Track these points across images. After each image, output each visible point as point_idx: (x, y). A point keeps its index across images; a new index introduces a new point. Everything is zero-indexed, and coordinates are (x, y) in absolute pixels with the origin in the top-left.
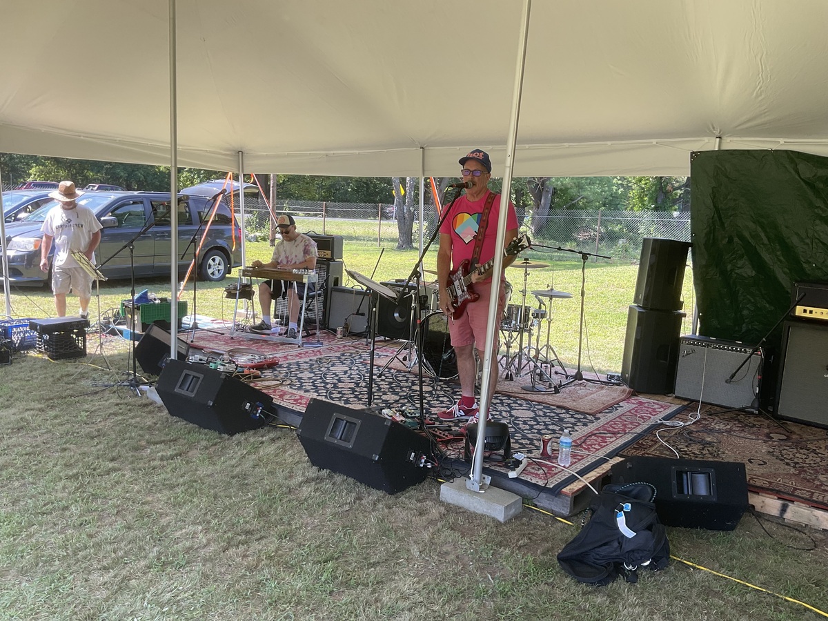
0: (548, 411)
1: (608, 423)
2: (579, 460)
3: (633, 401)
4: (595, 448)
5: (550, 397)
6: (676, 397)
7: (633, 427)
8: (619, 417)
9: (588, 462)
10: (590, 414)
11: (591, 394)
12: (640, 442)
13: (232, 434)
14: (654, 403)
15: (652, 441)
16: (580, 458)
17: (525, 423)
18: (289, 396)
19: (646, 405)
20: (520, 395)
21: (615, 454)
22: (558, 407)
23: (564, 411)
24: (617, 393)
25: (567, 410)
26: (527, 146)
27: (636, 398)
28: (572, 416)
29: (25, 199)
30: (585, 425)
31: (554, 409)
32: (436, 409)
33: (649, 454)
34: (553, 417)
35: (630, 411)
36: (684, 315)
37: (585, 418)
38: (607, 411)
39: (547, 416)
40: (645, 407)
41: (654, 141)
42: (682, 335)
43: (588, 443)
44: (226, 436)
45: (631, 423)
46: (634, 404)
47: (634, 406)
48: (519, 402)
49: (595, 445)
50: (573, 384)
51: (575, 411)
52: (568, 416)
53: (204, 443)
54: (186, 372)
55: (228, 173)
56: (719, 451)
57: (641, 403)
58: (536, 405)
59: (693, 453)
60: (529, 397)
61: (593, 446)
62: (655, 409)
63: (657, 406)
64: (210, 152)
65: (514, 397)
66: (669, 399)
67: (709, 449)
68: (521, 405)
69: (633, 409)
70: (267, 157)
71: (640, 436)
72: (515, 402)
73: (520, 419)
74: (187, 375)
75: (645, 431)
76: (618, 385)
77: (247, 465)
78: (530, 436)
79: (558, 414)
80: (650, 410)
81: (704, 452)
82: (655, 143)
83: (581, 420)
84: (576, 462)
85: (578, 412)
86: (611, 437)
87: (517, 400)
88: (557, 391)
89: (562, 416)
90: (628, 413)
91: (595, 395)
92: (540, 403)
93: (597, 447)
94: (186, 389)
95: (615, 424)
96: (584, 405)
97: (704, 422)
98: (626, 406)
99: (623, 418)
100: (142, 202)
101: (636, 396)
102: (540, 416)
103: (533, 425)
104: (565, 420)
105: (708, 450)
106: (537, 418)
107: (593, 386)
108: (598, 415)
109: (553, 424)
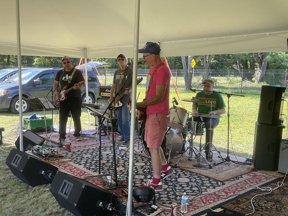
0: (199, 179)
1: (228, 187)
2: (195, 209)
3: (251, 174)
4: (209, 202)
5: (205, 171)
6: (279, 173)
7: (241, 190)
8: (237, 184)
9: (199, 211)
10: (220, 182)
11: (230, 169)
12: (239, 200)
13: (33, 186)
14: (263, 176)
15: (246, 199)
16: (196, 208)
17: (181, 186)
18: (70, 167)
19: (257, 177)
20: (189, 170)
21: (219, 206)
22: (206, 177)
23: (207, 179)
24: (244, 169)
25: (210, 178)
26: (206, 39)
27: (254, 172)
28: (210, 183)
29: (9, 72)
30: (214, 188)
31: (203, 178)
32: (139, 176)
33: (238, 207)
34: (199, 182)
35: (245, 181)
36: (284, 127)
37: (216, 184)
38: (232, 180)
39: (196, 182)
40: (256, 178)
41: (268, 34)
42: (282, 138)
43: (208, 199)
44: (30, 187)
45: (241, 188)
46: (251, 176)
47: (250, 177)
48: (186, 173)
49: (211, 200)
50: (223, 163)
51: (214, 179)
52: (208, 182)
53: (17, 191)
54: (17, 155)
55: (80, 58)
56: (282, 207)
57: (255, 176)
58: (195, 175)
59: (265, 208)
60: (193, 170)
61: (209, 201)
62: (261, 179)
63: (264, 178)
64: (70, 49)
65: (186, 170)
66: (274, 173)
67: (278, 205)
68: (186, 175)
69: (248, 179)
70: (96, 50)
71: (241, 196)
72: (184, 173)
73: (180, 183)
74: (17, 157)
75: (246, 193)
76: (250, 164)
77: (28, 203)
78: (177, 194)
79: (203, 181)
80: (258, 180)
81: (273, 207)
82: (268, 35)
83: (214, 185)
84: (193, 210)
85: (215, 180)
86: (223, 196)
87: (186, 172)
88: (211, 168)
89: (205, 182)
90: (243, 182)
91: (231, 170)
92: (197, 174)
93: (212, 202)
94: (15, 163)
95: (232, 188)
96: (221, 176)
97: (285, 188)
98: (245, 177)
99: (239, 184)
100: (53, 73)
101: (256, 171)
102: (192, 182)
103: (184, 187)
104: (205, 185)
105: (276, 206)
106: (190, 183)
107: (233, 165)
108: (226, 182)
109: (196, 187)
